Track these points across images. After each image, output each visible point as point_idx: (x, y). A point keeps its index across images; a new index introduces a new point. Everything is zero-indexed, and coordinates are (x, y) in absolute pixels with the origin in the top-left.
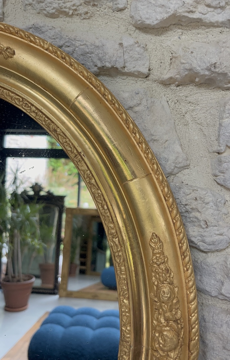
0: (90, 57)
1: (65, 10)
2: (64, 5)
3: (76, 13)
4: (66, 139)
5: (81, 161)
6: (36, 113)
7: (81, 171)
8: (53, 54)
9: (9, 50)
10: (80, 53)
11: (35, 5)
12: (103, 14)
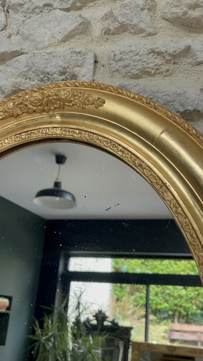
0: (172, 105)
1: (148, 70)
2: (148, 66)
3: (158, 71)
4: (151, 172)
5: (167, 192)
6: (123, 152)
7: (167, 202)
8: (139, 101)
9: (100, 100)
10: (162, 103)
11: (121, 70)
12: (183, 70)
